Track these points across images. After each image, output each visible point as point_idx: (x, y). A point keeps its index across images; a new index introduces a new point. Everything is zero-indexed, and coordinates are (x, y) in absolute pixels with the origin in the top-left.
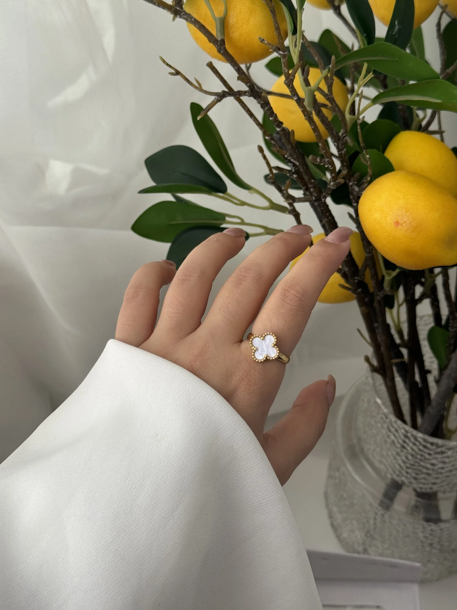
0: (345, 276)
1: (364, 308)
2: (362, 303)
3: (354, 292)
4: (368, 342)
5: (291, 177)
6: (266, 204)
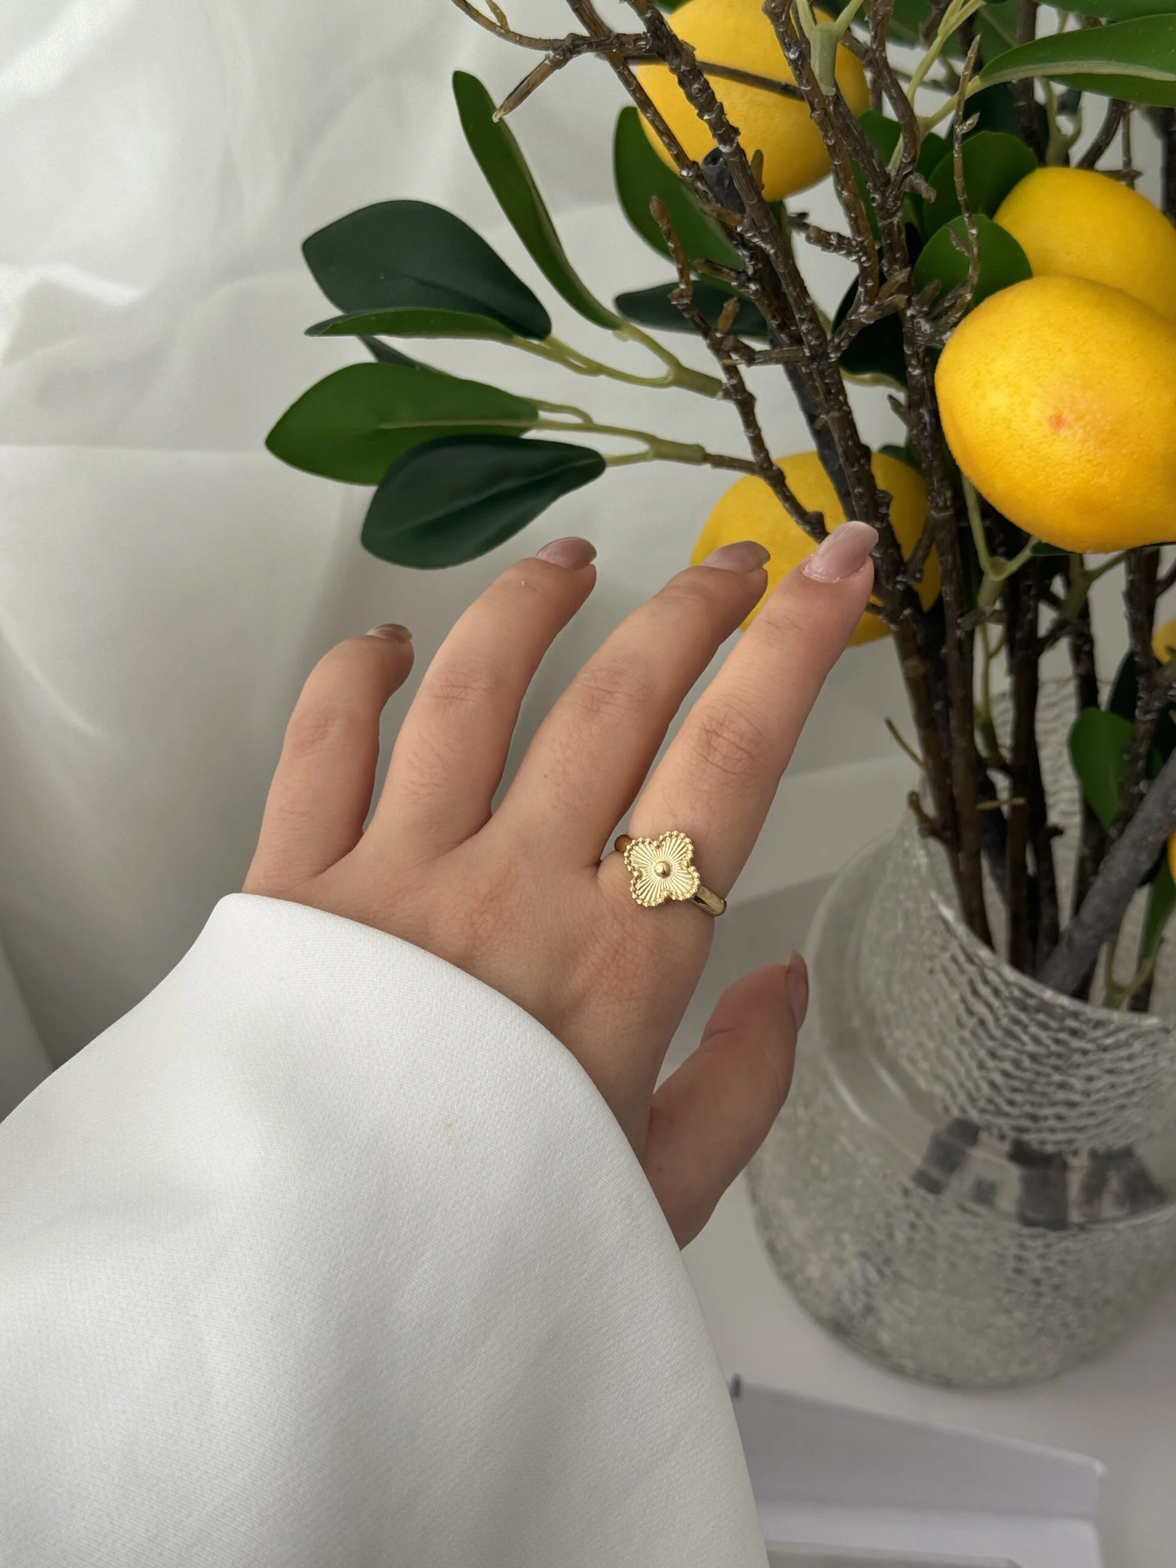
2: (907, 651)
3: (894, 617)
5: (743, 291)
6: (660, 369)
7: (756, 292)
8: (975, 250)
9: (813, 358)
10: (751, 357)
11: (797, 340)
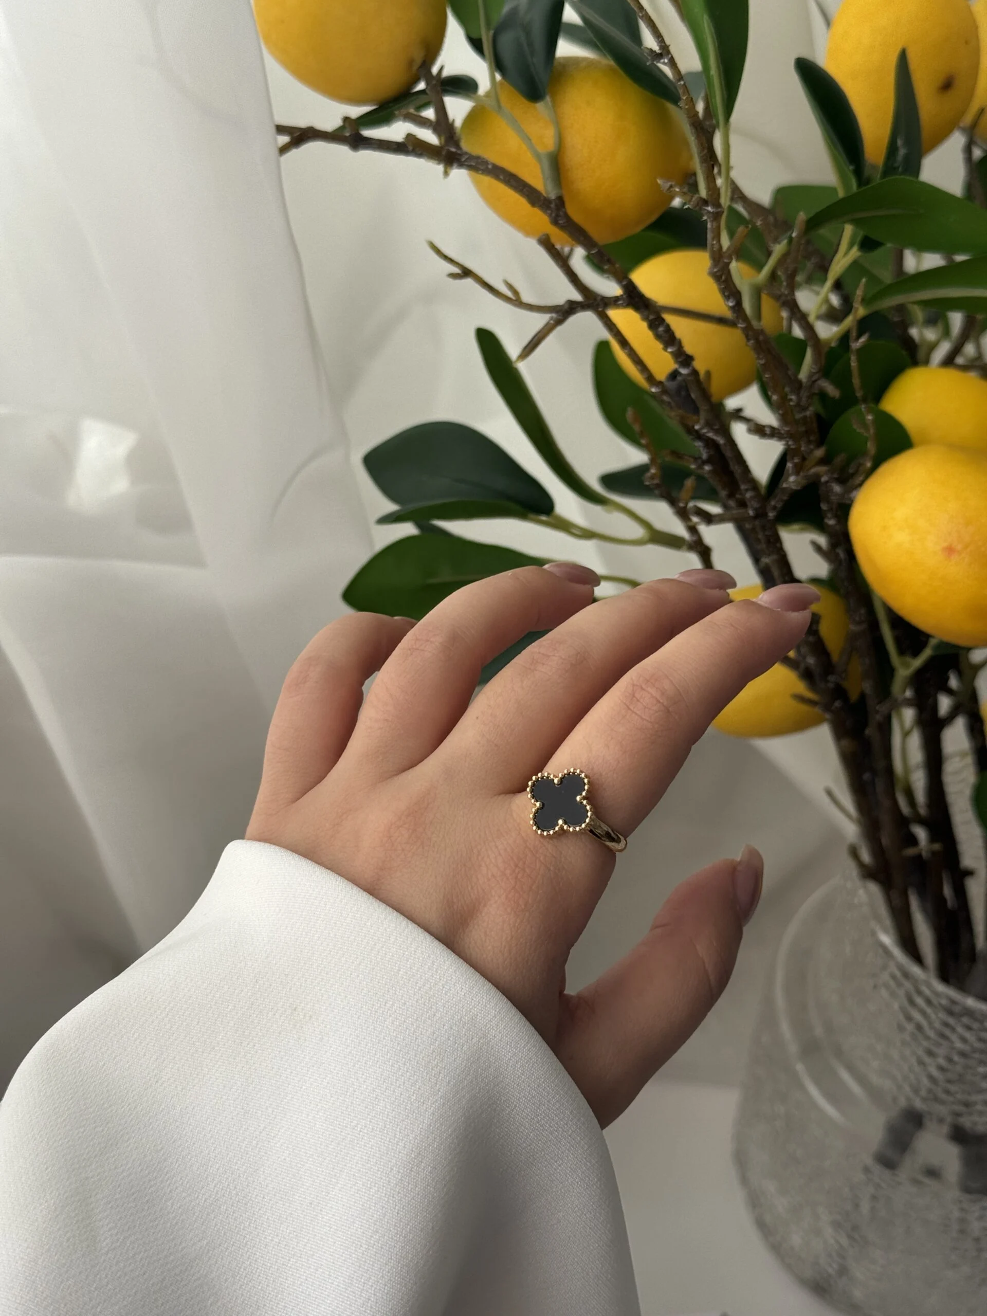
0: (807, 675)
1: (845, 742)
2: (840, 733)
3: (827, 708)
4: (848, 816)
5: (699, 471)
6: (638, 532)
7: (710, 472)
8: (872, 431)
9: (756, 517)
10: (709, 519)
11: (743, 504)
